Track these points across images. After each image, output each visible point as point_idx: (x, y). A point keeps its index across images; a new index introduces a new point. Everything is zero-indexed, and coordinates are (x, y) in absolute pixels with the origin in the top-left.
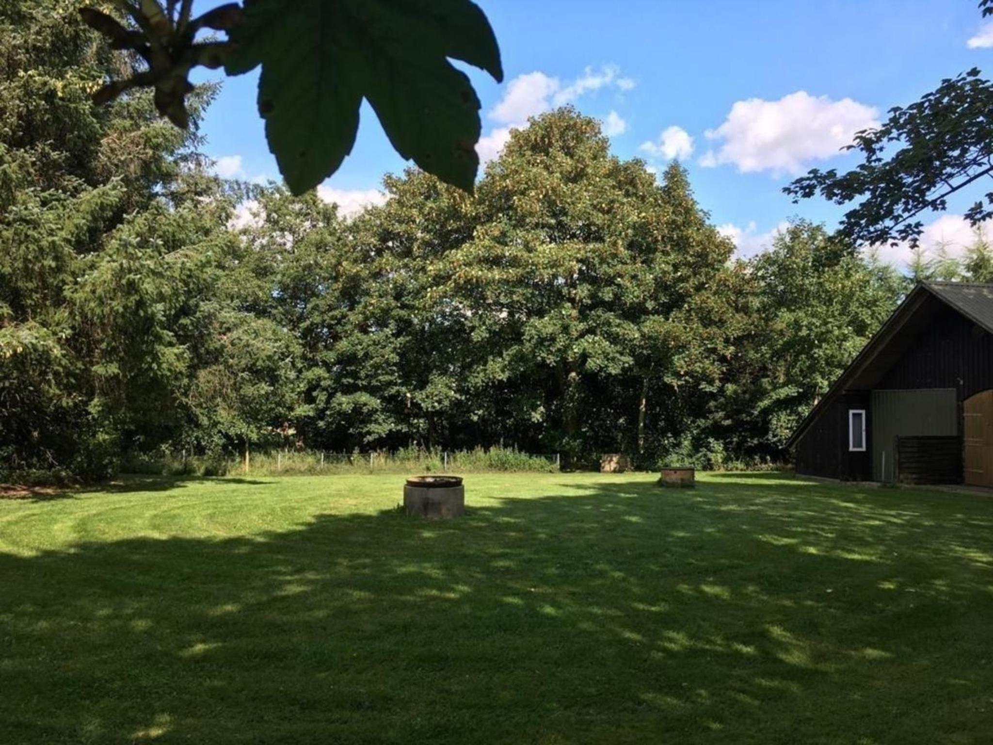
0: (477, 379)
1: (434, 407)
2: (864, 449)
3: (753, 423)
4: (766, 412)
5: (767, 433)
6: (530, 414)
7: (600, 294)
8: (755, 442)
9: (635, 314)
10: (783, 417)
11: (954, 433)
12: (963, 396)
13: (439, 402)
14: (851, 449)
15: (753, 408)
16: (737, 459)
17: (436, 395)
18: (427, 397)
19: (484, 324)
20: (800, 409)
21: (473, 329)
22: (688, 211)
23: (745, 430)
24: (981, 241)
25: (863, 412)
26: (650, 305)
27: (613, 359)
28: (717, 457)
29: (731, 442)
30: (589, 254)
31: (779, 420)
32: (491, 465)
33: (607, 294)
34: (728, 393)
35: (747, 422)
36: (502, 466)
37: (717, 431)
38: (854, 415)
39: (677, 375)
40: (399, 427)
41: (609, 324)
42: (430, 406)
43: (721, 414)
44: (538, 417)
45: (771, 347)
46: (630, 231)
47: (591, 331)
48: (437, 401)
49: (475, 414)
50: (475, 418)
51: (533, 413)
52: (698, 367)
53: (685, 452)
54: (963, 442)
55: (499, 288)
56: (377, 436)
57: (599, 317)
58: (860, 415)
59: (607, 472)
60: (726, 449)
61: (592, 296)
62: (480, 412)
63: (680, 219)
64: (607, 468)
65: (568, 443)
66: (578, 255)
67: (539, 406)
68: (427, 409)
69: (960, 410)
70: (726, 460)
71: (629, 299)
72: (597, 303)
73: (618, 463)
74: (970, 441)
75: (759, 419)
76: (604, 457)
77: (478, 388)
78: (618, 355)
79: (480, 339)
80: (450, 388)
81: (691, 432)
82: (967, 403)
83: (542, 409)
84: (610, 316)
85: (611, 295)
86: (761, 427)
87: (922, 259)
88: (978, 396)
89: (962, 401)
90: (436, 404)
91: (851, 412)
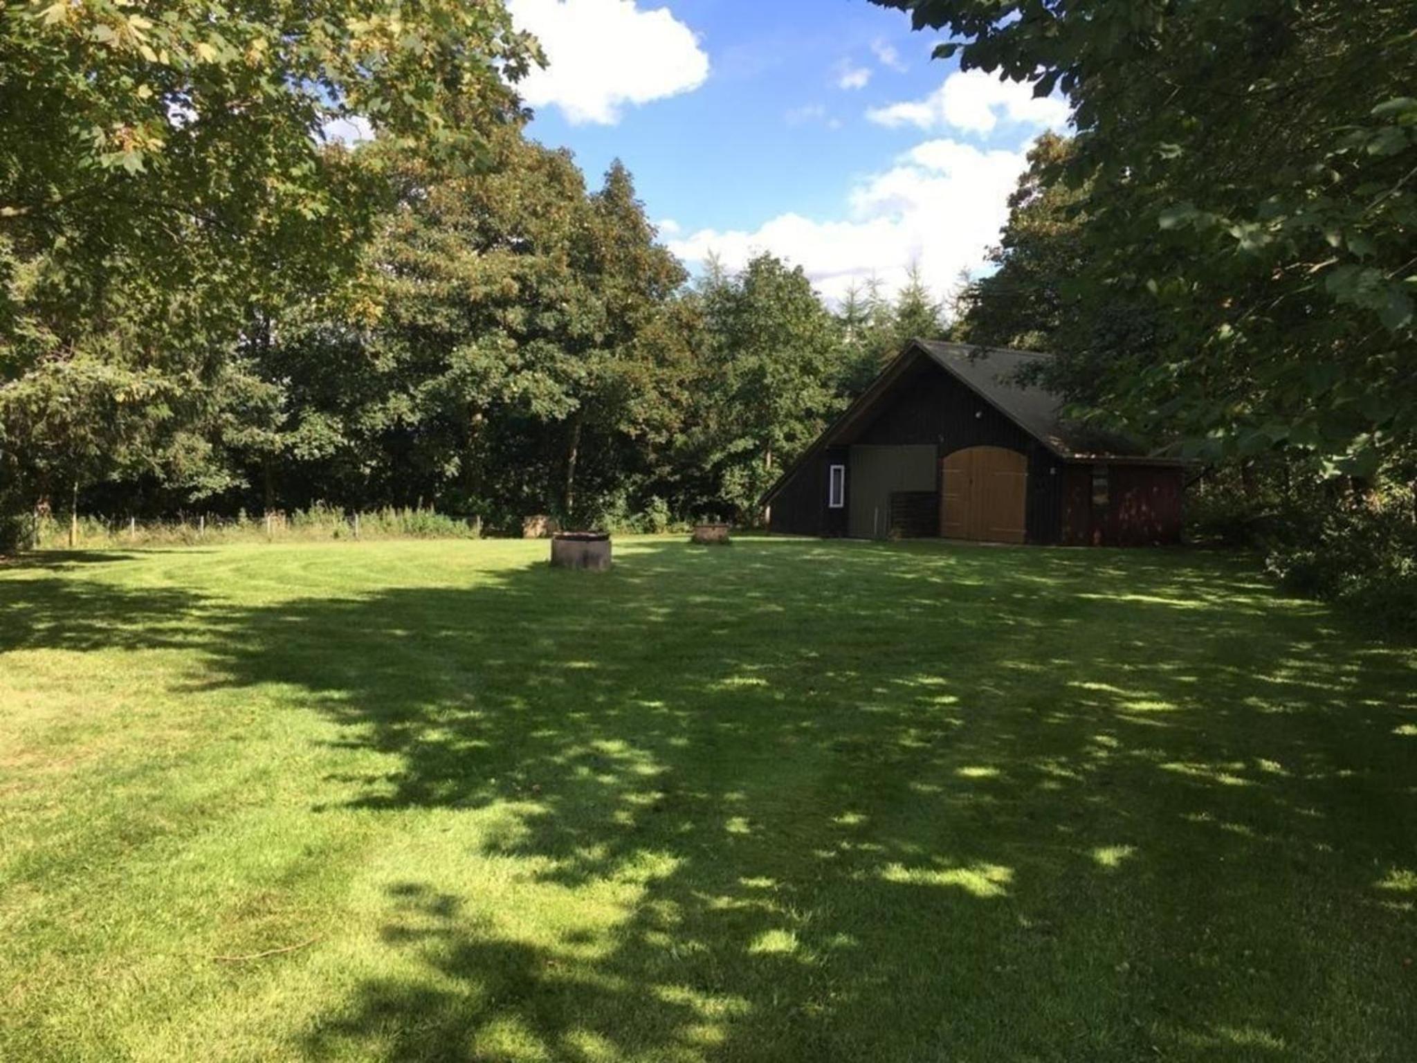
0: (376, 419)
1: (311, 454)
2: (841, 505)
3: (704, 479)
4: (719, 466)
5: (718, 490)
6: (442, 467)
7: (538, 321)
8: (705, 499)
9: (578, 346)
10: (737, 472)
11: (933, 488)
12: (942, 454)
13: (320, 448)
14: (831, 505)
15: (705, 461)
16: (682, 520)
17: (315, 440)
18: (303, 440)
19: (391, 350)
20: (754, 463)
21: (376, 355)
22: (635, 226)
23: (693, 487)
24: (916, 285)
25: (842, 467)
26: (599, 337)
27: (558, 402)
28: (661, 518)
29: (677, 501)
30: (527, 270)
31: (732, 476)
32: (407, 531)
33: (548, 321)
34: (678, 444)
35: (696, 478)
36: (420, 532)
37: (663, 488)
38: (835, 470)
39: (634, 422)
40: (237, 482)
41: (552, 358)
42: (306, 453)
43: (668, 469)
44: (453, 470)
45: (725, 393)
46: (566, 243)
47: (530, 366)
48: (316, 447)
49: (366, 465)
50: (368, 471)
51: (446, 466)
52: (656, 415)
53: (621, 513)
54: (941, 496)
55: (415, 305)
56: (210, 493)
57: (541, 349)
58: (839, 470)
59: (531, 538)
60: (671, 508)
61: (528, 322)
62: (374, 463)
63: (628, 234)
64: (530, 531)
65: (475, 503)
66: (514, 271)
67: (453, 456)
68: (303, 456)
69: (940, 467)
70: (671, 521)
71: (575, 329)
72: (535, 332)
73: (544, 527)
74: (948, 496)
75: (711, 475)
76: (528, 520)
77: (377, 432)
78: (563, 397)
79: (386, 370)
80: (335, 431)
81: (627, 489)
82: (946, 460)
83: (456, 460)
84: (551, 348)
85: (553, 323)
86: (713, 482)
87: (856, 298)
88: (958, 452)
89: (942, 457)
90: (316, 451)
91: (833, 467)
